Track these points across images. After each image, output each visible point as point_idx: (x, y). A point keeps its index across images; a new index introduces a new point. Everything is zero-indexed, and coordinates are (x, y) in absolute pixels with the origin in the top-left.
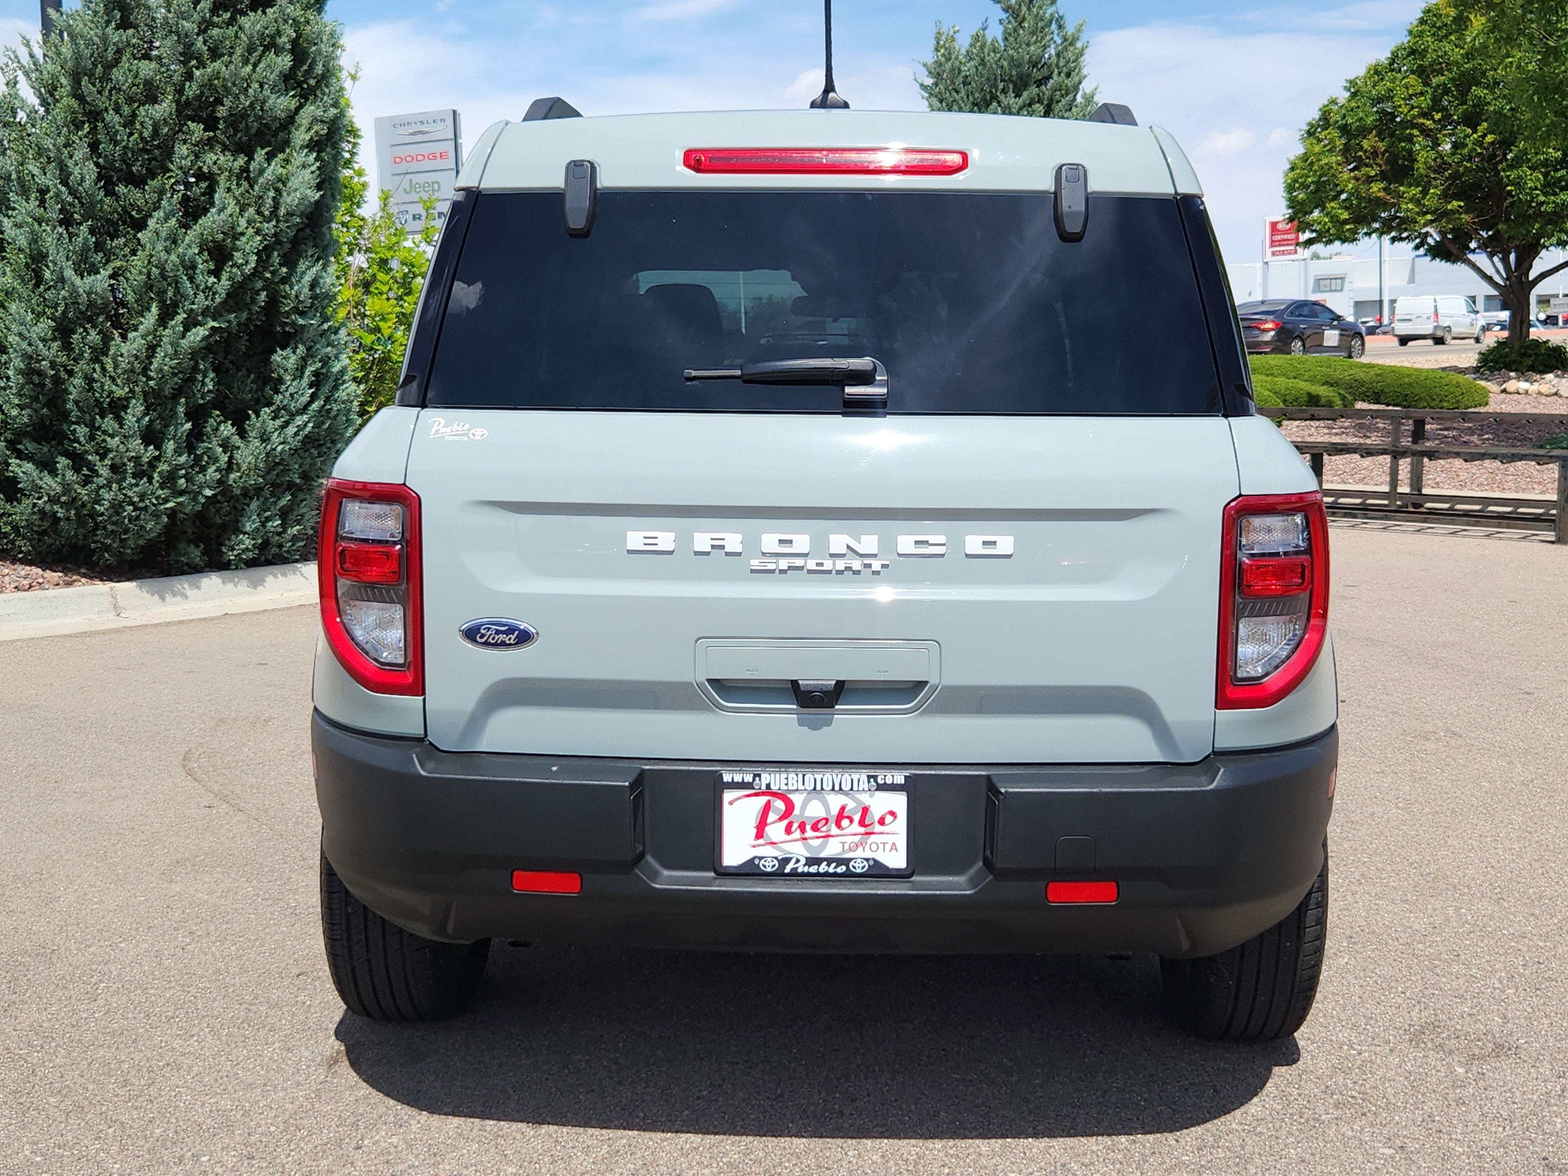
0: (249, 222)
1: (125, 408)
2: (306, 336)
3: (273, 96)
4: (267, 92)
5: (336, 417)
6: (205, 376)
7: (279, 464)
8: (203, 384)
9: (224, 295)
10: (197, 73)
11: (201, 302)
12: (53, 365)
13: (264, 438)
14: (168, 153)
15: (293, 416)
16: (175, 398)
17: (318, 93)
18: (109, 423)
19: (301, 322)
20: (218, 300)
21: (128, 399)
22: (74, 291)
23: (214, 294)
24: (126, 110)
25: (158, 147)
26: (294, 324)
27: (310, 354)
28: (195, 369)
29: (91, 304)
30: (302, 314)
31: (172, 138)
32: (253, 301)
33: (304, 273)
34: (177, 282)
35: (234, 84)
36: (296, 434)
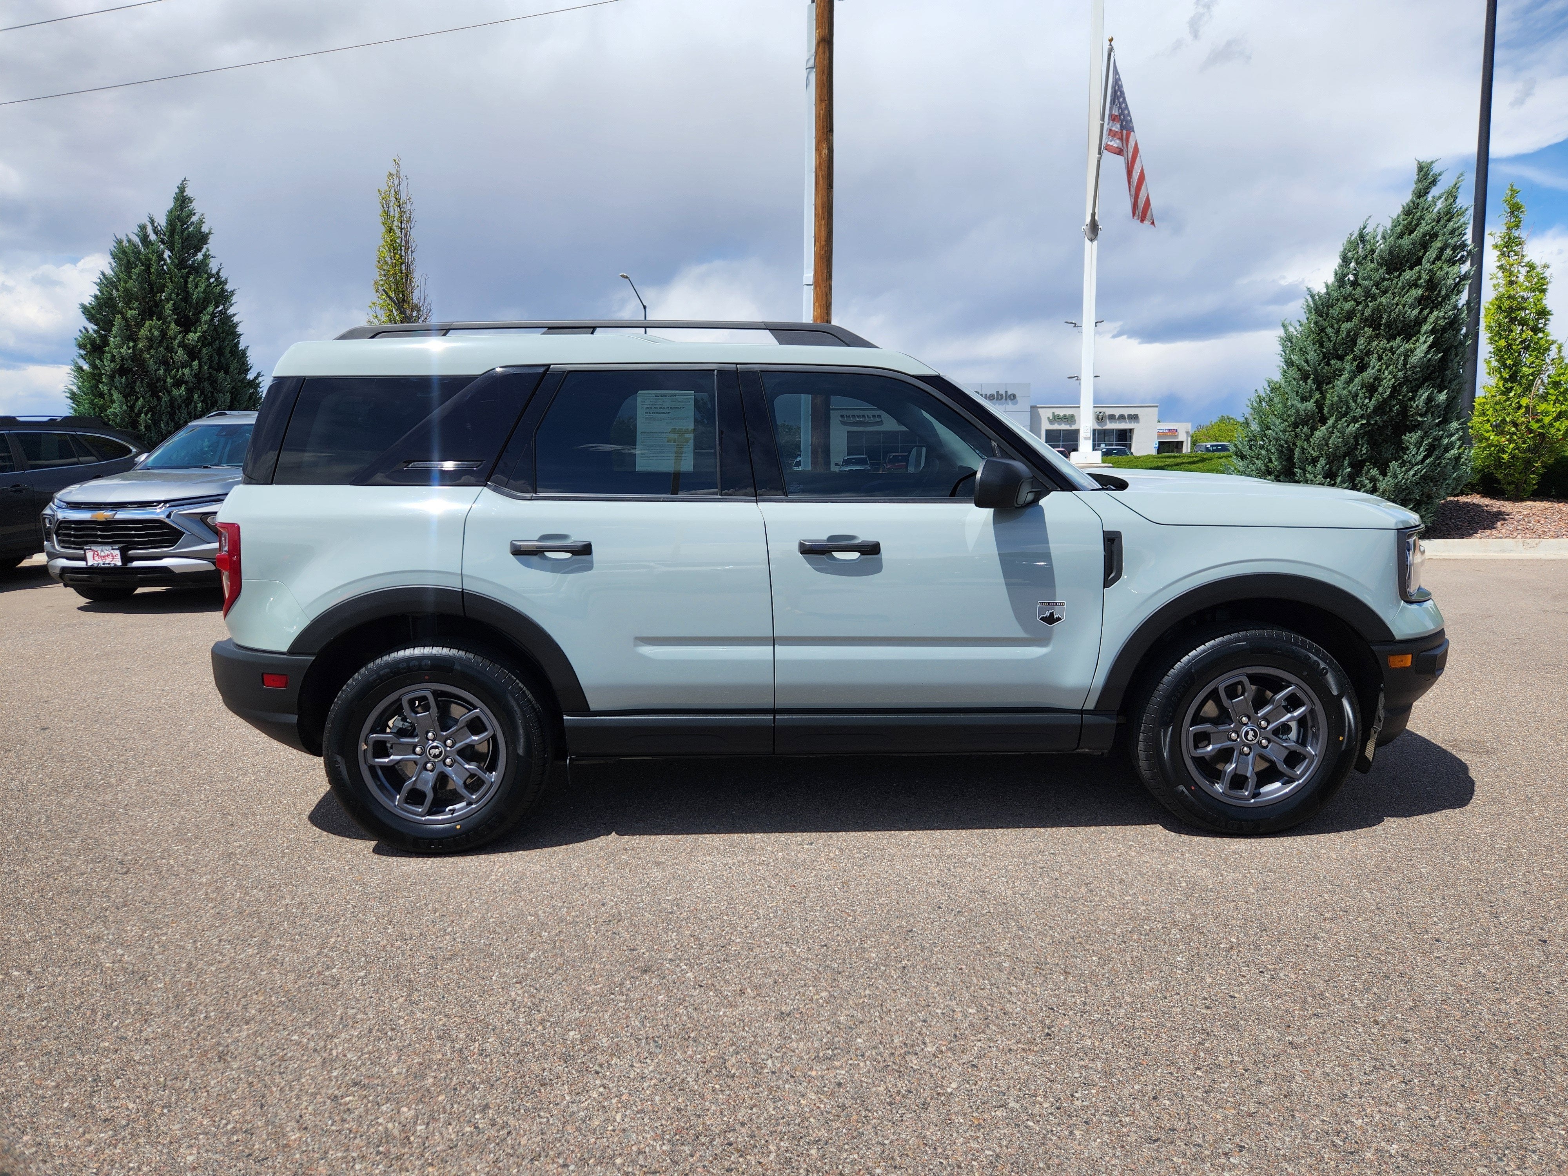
0: (1390, 373)
1: (1317, 461)
2: (1424, 426)
3: (1410, 310)
4: (1407, 308)
5: (1445, 467)
6: (1362, 447)
7: (1404, 490)
8: (1361, 451)
9: (1372, 408)
10: (1370, 304)
11: (1359, 412)
12: (1286, 442)
13: (1395, 476)
14: (1354, 343)
15: (1413, 466)
16: (1344, 457)
17: (1443, 304)
18: (1309, 468)
19: (1420, 419)
20: (1369, 410)
21: (1319, 458)
22: (1298, 411)
23: (1367, 408)
24: (1336, 326)
25: (1349, 341)
26: (1416, 420)
27: (1426, 435)
28: (1357, 444)
29: (1307, 415)
30: (1421, 415)
31: (1356, 335)
32: (1391, 410)
33: (1422, 395)
34: (1347, 403)
35: (1388, 307)
36: (1414, 475)
